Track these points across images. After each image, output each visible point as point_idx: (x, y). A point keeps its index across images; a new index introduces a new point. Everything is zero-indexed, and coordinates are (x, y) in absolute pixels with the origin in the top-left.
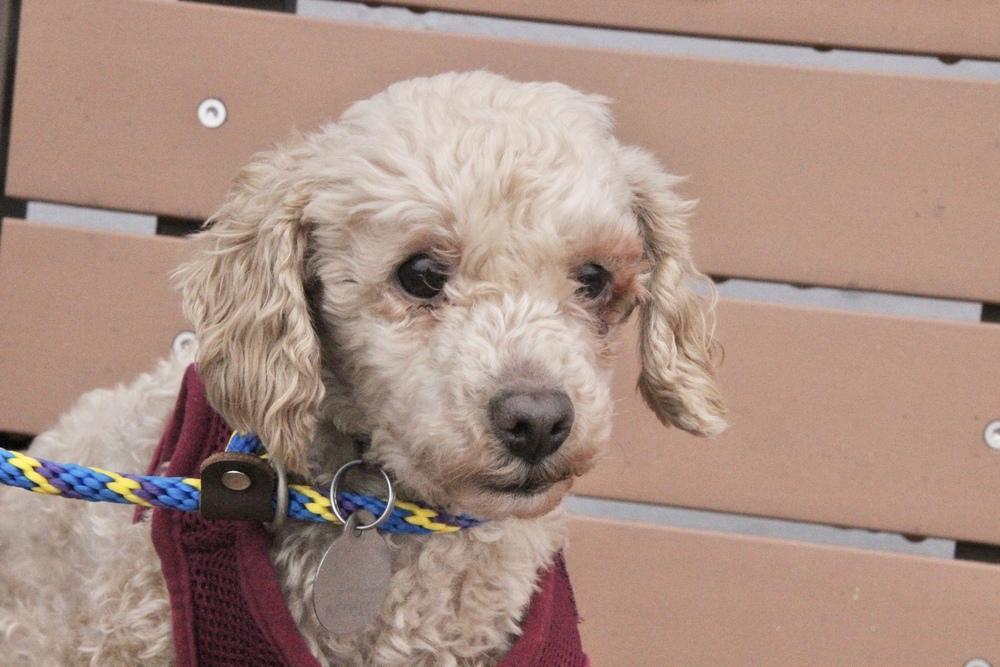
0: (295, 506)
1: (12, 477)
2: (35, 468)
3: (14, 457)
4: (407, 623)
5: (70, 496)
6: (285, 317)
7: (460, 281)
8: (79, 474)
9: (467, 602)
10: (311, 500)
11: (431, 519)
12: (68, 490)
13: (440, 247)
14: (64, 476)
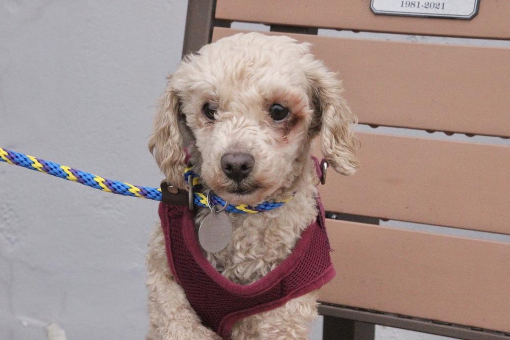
0: (196, 201)
1: (95, 185)
2: (103, 182)
3: (96, 177)
4: (241, 247)
5: (116, 193)
6: (169, 128)
7: (219, 112)
8: (119, 185)
9: (266, 241)
10: (202, 199)
11: (246, 208)
12: (114, 191)
13: (212, 100)
14: (114, 186)
